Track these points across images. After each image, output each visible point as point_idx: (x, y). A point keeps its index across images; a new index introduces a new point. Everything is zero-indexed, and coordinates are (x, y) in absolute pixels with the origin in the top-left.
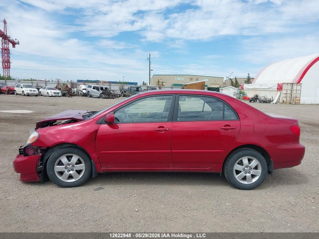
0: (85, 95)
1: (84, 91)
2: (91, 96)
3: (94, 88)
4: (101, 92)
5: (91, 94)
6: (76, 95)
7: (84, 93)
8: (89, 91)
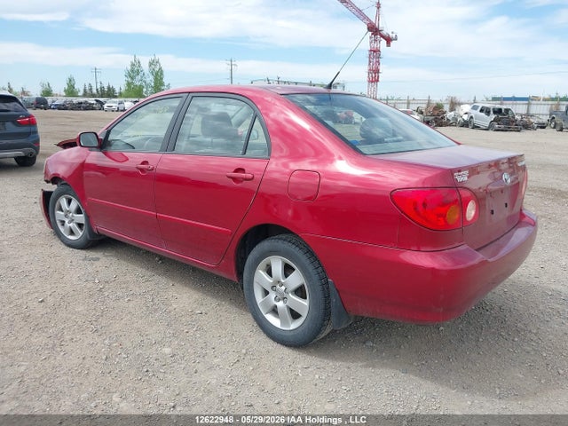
0: (465, 124)
1: (466, 117)
2: (475, 127)
3: (481, 111)
4: (493, 117)
5: (476, 121)
6: (451, 125)
7: (465, 121)
8: (472, 117)
